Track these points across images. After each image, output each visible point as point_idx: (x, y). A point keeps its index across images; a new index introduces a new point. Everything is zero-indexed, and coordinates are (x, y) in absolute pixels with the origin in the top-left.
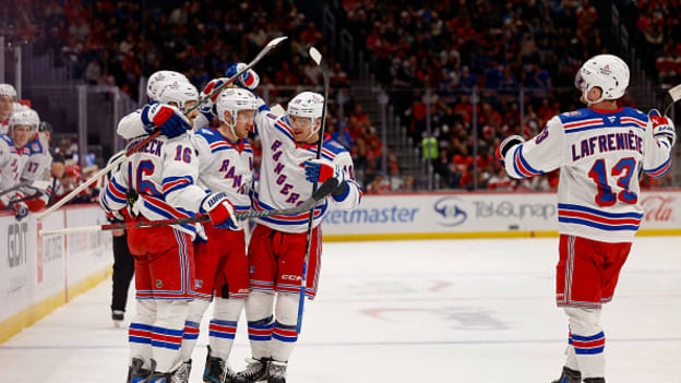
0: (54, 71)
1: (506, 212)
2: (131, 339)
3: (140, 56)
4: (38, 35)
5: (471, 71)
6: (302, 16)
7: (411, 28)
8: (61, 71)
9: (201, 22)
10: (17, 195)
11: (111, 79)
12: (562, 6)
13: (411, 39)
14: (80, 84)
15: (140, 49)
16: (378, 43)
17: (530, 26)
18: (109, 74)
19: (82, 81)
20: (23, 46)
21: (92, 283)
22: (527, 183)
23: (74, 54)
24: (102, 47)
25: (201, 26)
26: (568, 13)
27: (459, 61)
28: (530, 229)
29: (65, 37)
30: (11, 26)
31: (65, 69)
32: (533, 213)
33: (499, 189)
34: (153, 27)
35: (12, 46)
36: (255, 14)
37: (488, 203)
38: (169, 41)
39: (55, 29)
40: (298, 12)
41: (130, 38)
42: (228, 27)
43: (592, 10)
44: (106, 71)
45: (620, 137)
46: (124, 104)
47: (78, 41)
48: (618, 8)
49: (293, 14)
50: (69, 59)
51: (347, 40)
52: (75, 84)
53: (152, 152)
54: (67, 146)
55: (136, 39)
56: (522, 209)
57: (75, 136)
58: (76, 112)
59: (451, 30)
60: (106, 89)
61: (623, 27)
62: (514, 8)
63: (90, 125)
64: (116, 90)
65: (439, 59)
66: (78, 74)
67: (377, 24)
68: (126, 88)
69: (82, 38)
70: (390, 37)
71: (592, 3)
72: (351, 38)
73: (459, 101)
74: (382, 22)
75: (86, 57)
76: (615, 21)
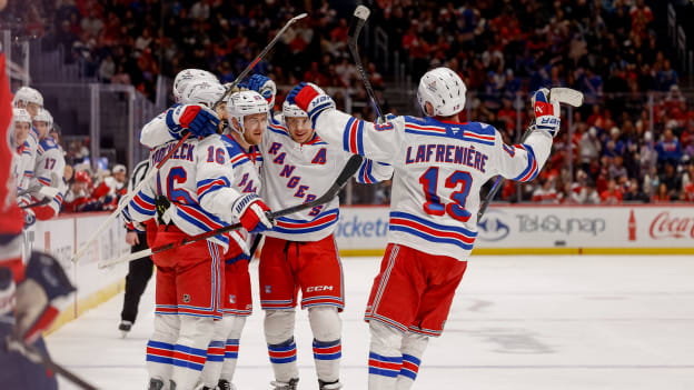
0: (64, 68)
1: (552, 227)
2: (149, 358)
3: (158, 53)
4: (47, 28)
5: (515, 74)
6: (333, 13)
7: (451, 27)
8: (71, 67)
9: (224, 17)
10: (23, 201)
11: (125, 77)
12: (614, 5)
13: (451, 39)
14: (93, 82)
15: (158, 45)
16: (415, 43)
17: (579, 26)
18: (124, 72)
19: (96, 79)
20: (32, 40)
21: (104, 297)
22: (574, 195)
23: (87, 50)
24: (116, 43)
25: (224, 22)
26: (620, 12)
27: (502, 63)
28: (577, 245)
29: (76, 32)
30: (19, 19)
31: (76, 67)
32: (581, 228)
33: (543, 202)
34: (172, 22)
35: (19, 41)
36: (283, 10)
37: (532, 217)
38: (189, 37)
39: (66, 23)
40: (329, 9)
41: (146, 33)
42: (253, 23)
43: (647, 9)
44: (121, 69)
45: (459, 151)
46: (140, 104)
47: (90, 37)
48: (676, 8)
49: (324, 10)
50: (81, 55)
51: (382, 39)
52: (87, 82)
53: (183, 157)
54: (78, 149)
55: (154, 34)
56: (569, 223)
57: (86, 138)
58: (88, 113)
59: (495, 29)
60: (120, 88)
61: (681, 30)
62: (563, 7)
63: (103, 126)
64: (131, 90)
65: (481, 60)
66: (91, 71)
67: (415, 22)
68: (143, 88)
69: (95, 33)
70: (429, 36)
71: (647, 3)
72: (386, 36)
73: (503, 106)
74: (419, 21)
75: (100, 53)
76: (672, 22)
